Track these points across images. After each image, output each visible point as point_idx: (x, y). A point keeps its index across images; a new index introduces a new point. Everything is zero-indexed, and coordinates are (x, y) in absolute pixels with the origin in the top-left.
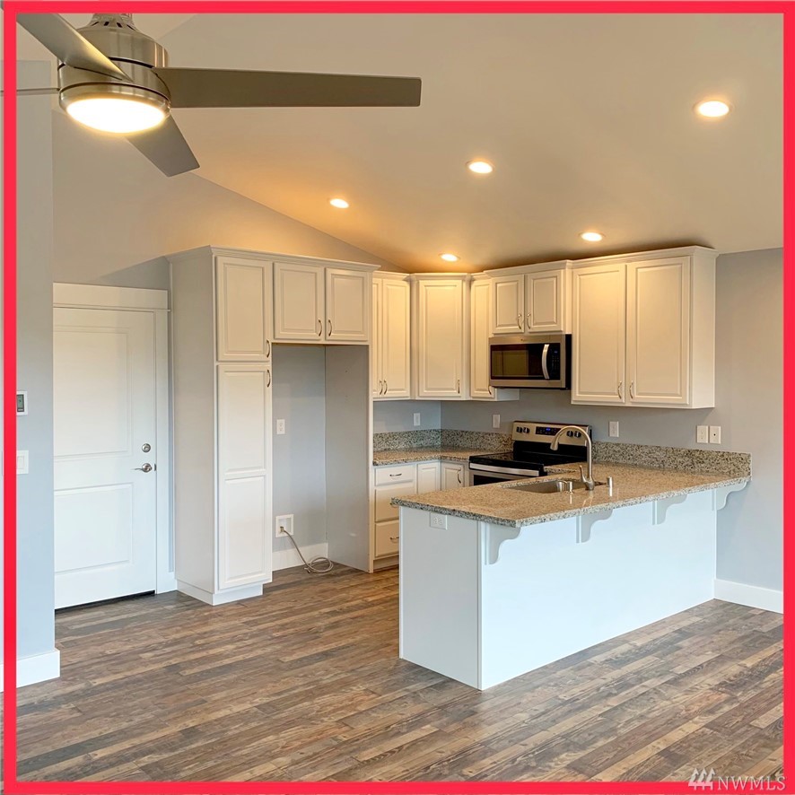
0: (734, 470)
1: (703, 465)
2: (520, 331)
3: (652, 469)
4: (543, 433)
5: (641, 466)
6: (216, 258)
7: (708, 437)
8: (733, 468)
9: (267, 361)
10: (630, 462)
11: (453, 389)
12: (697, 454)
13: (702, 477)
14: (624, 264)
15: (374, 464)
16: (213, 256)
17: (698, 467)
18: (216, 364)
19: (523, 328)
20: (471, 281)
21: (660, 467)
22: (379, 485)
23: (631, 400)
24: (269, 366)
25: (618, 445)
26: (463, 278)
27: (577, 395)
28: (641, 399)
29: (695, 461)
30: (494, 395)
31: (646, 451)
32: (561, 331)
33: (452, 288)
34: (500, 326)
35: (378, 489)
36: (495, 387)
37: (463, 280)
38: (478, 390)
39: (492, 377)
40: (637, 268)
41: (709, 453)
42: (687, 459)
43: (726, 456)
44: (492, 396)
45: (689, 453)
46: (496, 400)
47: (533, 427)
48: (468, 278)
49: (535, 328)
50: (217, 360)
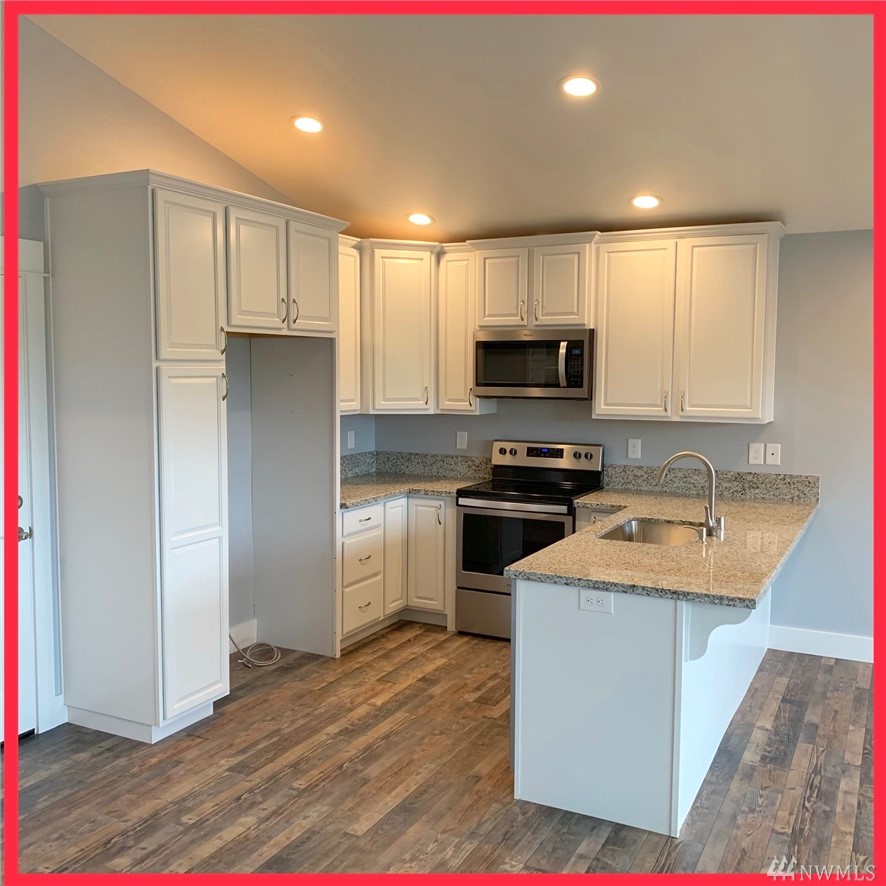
0: (798, 496)
1: (757, 491)
2: (522, 323)
3: (687, 496)
4: (538, 456)
5: (673, 494)
6: (153, 191)
7: (764, 457)
8: (797, 493)
9: (219, 361)
10: (657, 489)
11: (418, 399)
12: (749, 478)
13: (757, 505)
14: (674, 241)
15: (343, 506)
16: (150, 187)
17: (750, 493)
18: (155, 365)
19: (526, 319)
20: (440, 255)
21: (698, 495)
22: (349, 535)
23: (681, 413)
24: (222, 367)
25: (640, 468)
26: (431, 249)
27: (602, 407)
28: (694, 411)
29: (747, 485)
30: (476, 408)
31: (680, 474)
32: (584, 325)
33: (418, 262)
34: (489, 316)
35: (347, 541)
36: (478, 397)
37: (432, 252)
38: (450, 400)
39: (478, 384)
40: (694, 247)
41: (766, 476)
42: (735, 483)
43: (788, 480)
44: (473, 408)
45: (739, 477)
46: (478, 413)
47: (522, 448)
48: (438, 249)
49: (545, 320)
50: (157, 358)
